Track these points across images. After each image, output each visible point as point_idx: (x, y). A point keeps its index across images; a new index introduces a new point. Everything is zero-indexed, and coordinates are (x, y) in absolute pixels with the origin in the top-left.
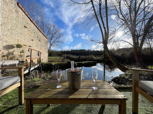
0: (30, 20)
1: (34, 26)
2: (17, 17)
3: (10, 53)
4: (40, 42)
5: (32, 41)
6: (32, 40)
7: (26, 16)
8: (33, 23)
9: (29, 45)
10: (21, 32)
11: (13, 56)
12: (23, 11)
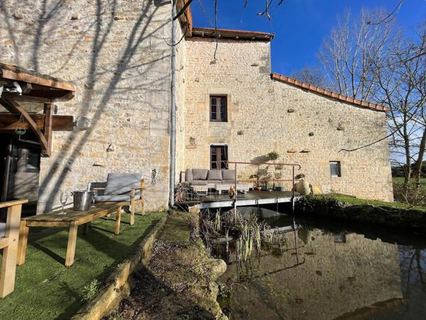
0: (303, 89)
1: (316, 96)
2: (272, 101)
3: (262, 170)
4: (341, 132)
5: (309, 138)
6: (311, 135)
7: (291, 87)
8: (312, 91)
9: (302, 149)
10: (280, 126)
11: (267, 176)
12: (284, 82)
